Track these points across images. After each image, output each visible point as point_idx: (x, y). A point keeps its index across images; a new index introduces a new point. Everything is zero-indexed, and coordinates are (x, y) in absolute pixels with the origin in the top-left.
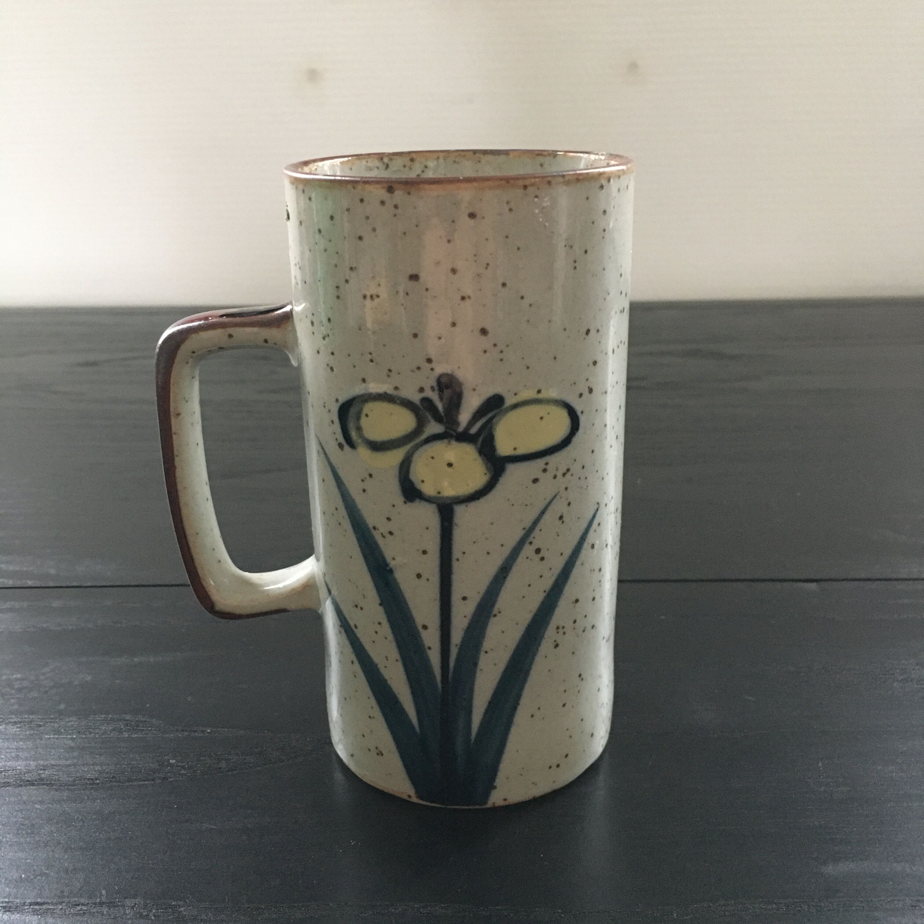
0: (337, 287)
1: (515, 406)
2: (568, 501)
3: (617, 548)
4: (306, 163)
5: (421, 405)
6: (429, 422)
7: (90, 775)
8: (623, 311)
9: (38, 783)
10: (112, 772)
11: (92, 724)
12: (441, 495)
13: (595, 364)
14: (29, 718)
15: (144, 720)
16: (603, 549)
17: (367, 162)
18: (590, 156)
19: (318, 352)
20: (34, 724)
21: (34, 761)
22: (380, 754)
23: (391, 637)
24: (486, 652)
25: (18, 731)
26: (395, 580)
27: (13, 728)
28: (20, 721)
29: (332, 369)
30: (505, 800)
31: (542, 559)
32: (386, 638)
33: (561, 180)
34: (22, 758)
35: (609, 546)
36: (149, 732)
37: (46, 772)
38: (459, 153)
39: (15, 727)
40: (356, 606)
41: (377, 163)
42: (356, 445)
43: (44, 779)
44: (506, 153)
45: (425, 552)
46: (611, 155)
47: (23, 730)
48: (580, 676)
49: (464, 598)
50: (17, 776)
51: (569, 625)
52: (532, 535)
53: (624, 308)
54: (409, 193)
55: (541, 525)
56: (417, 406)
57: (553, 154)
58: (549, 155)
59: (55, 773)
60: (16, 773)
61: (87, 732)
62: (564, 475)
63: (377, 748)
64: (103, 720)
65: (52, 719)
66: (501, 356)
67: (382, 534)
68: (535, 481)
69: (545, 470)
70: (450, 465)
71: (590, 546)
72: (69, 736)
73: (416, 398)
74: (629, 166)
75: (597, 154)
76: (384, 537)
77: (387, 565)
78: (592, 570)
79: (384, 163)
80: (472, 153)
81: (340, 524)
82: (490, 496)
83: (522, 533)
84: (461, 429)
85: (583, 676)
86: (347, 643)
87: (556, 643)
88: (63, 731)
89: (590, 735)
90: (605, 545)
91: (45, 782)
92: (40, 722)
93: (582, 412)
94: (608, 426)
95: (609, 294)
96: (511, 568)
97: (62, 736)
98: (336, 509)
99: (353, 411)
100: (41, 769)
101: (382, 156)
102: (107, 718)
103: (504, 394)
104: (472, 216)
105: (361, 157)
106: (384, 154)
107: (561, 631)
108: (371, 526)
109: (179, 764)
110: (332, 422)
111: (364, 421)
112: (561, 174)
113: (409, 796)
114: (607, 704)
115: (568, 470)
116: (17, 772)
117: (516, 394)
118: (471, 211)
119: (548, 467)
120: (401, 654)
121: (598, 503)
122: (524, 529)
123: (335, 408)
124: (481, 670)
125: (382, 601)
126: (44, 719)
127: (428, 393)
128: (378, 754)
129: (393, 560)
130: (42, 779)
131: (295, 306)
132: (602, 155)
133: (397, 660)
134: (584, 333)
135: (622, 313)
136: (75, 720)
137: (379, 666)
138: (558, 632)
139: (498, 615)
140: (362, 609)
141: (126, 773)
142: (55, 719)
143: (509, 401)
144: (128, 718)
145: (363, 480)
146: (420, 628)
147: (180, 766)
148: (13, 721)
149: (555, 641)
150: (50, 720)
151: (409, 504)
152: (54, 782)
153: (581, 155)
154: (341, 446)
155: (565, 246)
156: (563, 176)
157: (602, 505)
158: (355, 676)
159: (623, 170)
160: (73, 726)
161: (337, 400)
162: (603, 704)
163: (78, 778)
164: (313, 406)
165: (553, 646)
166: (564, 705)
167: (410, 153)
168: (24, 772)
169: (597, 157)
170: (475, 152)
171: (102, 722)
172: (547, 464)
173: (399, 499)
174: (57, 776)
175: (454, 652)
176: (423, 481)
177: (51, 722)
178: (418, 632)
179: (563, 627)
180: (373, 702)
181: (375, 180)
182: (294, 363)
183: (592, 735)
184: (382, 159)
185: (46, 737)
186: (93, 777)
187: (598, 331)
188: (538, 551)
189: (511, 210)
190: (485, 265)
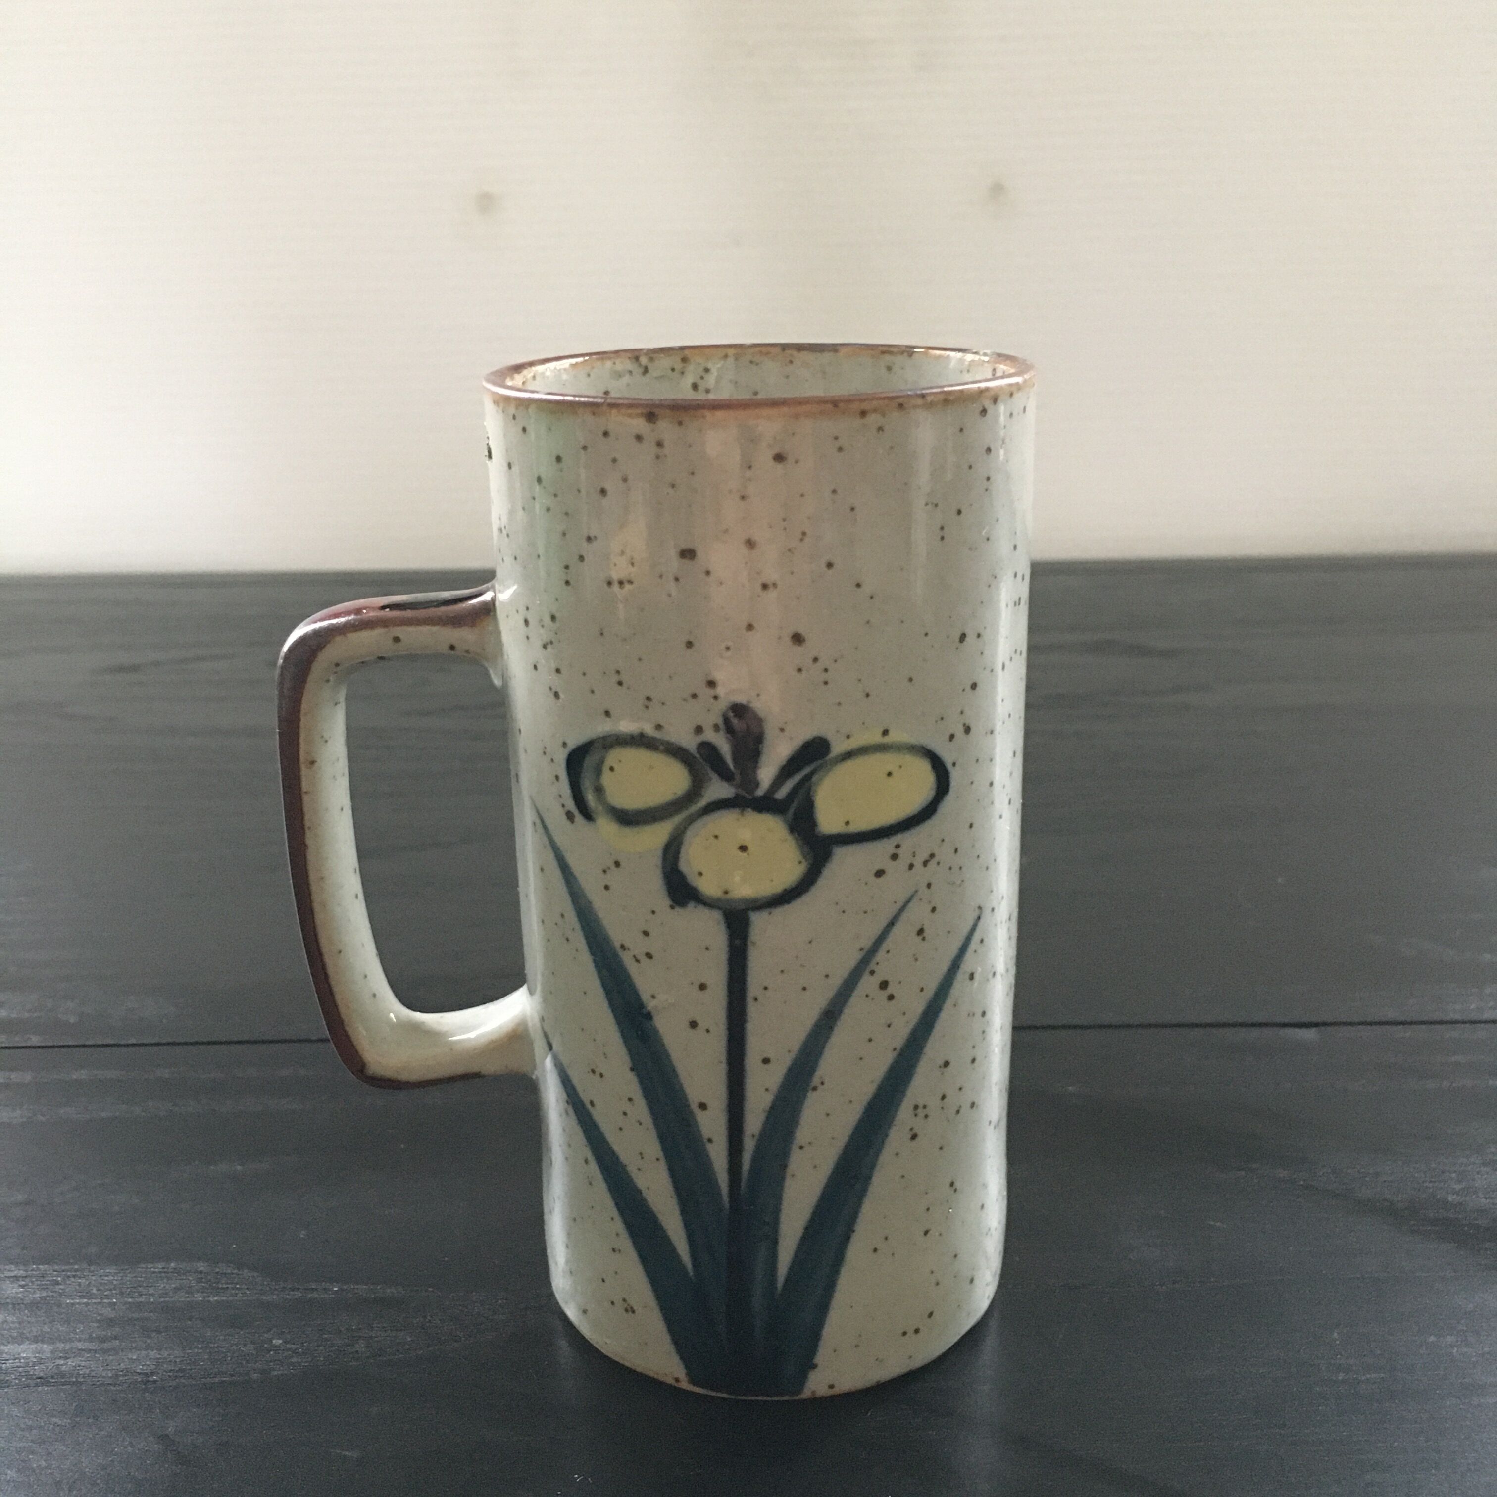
0: (567, 567)
1: (849, 755)
2: (933, 905)
3: (1011, 979)
4: (518, 368)
5: (699, 752)
6: (710, 779)
7: (141, 1367)
8: (1019, 604)
9: (56, 1380)
10: (178, 1360)
11: (142, 1279)
12: (728, 896)
13: (974, 687)
14: (38, 1269)
15: (229, 1271)
16: (988, 980)
17: (614, 363)
18: (965, 356)
19: (535, 667)
20: (48, 1280)
21: (49, 1343)
22: (630, 1310)
23: (648, 1120)
24: (801, 1148)
25: (21, 1292)
26: (656, 1031)
27: (13, 1288)
28: (25, 1275)
29: (557, 695)
30: (831, 1386)
31: (891, 997)
32: (640, 1124)
33: (920, 401)
34: (27, 1338)
35: (998, 976)
36: (237, 1292)
37: (70, 1362)
38: (759, 349)
39: (16, 1285)
40: (593, 1071)
41: (629, 365)
42: (594, 816)
43: (65, 1375)
44: (834, 348)
45: (702, 987)
46: (999, 355)
47: (30, 1290)
48: (952, 1184)
49: (766, 1061)
50: (21, 1369)
51: (933, 1102)
52: (874, 961)
53: (1020, 599)
54: (680, 423)
55: (888, 944)
56: (691, 754)
57: (908, 351)
58: (902, 353)
59: (83, 1364)
60: (19, 1364)
61: (135, 1292)
62: (925, 863)
63: (624, 1300)
64: (160, 1272)
65: (76, 1270)
66: (825, 676)
67: (634, 956)
68: (880, 873)
69: (894, 857)
70: (743, 848)
71: (967, 976)
72: (105, 1301)
73: (689, 742)
74: (1026, 376)
75: (976, 353)
76: (638, 961)
77: (641, 1006)
78: (971, 1014)
79: (640, 365)
80: (778, 349)
81: (568, 940)
82: (806, 898)
83: (858, 956)
84: (760, 792)
85: (957, 1185)
86: (578, 1130)
87: (912, 1133)
88: (94, 1291)
89: (969, 1281)
90: (991, 974)
91: (67, 1380)
92: (57, 1276)
93: (954, 764)
94: (996, 784)
95: (995, 577)
96: (841, 1012)
97: (94, 1301)
98: (562, 916)
99: (589, 762)
100: (61, 1358)
101: (636, 354)
102: (168, 1268)
103: (830, 736)
104: (779, 458)
105: (605, 356)
106: (641, 350)
107: (920, 1111)
108: (617, 945)
109: (288, 1346)
110: (557, 778)
111: (607, 779)
112: (919, 392)
113: (677, 1380)
114: (996, 1229)
115: (932, 856)
116: (21, 1363)
117: (848, 737)
118: (776, 451)
119: (900, 851)
120: (665, 1150)
121: (980, 908)
122: (861, 949)
123: (561, 756)
124: (793, 1176)
125: (634, 1064)
126: (63, 1271)
127: (710, 735)
128: (626, 1311)
129: (652, 999)
130: (62, 1375)
131: (500, 591)
132: (985, 355)
133: (658, 1160)
134: (957, 640)
135: (1017, 607)
136: (115, 1273)
137: (629, 1169)
138: (916, 1115)
139: (820, 1087)
140: (601, 1075)
141: (202, 1363)
142: (82, 1270)
143: (838, 747)
144: (201, 1269)
145: (605, 871)
146: (694, 1107)
147: (289, 1349)
148: (12, 1274)
149: (911, 1129)
150: (74, 1273)
151: (677, 909)
152: (82, 1380)
153: (952, 354)
154: (570, 816)
155: (927, 504)
156: (923, 396)
157: (987, 913)
158: (590, 1184)
159: (1017, 384)
160: (111, 1282)
161: (565, 744)
162: (990, 1229)
163: (122, 1371)
164: (526, 751)
165: (909, 1136)
166: (926, 1233)
167: (682, 348)
168: (32, 1361)
169: (976, 358)
170: (784, 347)
171: (159, 1275)
172: (898, 846)
173: (663, 901)
174: (87, 1368)
175: (749, 1145)
176: (700, 874)
177: (74, 1276)
178: (691, 1113)
179: (925, 1107)
180: (619, 1225)
181: (626, 402)
182: (497, 682)
183: (972, 1281)
184: (637, 359)
185: (68, 1301)
186: (146, 1370)
187: (979, 635)
188: (884, 985)
189: (840, 449)
190: (800, 536)
